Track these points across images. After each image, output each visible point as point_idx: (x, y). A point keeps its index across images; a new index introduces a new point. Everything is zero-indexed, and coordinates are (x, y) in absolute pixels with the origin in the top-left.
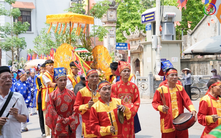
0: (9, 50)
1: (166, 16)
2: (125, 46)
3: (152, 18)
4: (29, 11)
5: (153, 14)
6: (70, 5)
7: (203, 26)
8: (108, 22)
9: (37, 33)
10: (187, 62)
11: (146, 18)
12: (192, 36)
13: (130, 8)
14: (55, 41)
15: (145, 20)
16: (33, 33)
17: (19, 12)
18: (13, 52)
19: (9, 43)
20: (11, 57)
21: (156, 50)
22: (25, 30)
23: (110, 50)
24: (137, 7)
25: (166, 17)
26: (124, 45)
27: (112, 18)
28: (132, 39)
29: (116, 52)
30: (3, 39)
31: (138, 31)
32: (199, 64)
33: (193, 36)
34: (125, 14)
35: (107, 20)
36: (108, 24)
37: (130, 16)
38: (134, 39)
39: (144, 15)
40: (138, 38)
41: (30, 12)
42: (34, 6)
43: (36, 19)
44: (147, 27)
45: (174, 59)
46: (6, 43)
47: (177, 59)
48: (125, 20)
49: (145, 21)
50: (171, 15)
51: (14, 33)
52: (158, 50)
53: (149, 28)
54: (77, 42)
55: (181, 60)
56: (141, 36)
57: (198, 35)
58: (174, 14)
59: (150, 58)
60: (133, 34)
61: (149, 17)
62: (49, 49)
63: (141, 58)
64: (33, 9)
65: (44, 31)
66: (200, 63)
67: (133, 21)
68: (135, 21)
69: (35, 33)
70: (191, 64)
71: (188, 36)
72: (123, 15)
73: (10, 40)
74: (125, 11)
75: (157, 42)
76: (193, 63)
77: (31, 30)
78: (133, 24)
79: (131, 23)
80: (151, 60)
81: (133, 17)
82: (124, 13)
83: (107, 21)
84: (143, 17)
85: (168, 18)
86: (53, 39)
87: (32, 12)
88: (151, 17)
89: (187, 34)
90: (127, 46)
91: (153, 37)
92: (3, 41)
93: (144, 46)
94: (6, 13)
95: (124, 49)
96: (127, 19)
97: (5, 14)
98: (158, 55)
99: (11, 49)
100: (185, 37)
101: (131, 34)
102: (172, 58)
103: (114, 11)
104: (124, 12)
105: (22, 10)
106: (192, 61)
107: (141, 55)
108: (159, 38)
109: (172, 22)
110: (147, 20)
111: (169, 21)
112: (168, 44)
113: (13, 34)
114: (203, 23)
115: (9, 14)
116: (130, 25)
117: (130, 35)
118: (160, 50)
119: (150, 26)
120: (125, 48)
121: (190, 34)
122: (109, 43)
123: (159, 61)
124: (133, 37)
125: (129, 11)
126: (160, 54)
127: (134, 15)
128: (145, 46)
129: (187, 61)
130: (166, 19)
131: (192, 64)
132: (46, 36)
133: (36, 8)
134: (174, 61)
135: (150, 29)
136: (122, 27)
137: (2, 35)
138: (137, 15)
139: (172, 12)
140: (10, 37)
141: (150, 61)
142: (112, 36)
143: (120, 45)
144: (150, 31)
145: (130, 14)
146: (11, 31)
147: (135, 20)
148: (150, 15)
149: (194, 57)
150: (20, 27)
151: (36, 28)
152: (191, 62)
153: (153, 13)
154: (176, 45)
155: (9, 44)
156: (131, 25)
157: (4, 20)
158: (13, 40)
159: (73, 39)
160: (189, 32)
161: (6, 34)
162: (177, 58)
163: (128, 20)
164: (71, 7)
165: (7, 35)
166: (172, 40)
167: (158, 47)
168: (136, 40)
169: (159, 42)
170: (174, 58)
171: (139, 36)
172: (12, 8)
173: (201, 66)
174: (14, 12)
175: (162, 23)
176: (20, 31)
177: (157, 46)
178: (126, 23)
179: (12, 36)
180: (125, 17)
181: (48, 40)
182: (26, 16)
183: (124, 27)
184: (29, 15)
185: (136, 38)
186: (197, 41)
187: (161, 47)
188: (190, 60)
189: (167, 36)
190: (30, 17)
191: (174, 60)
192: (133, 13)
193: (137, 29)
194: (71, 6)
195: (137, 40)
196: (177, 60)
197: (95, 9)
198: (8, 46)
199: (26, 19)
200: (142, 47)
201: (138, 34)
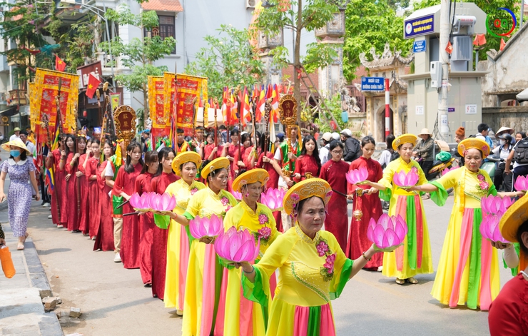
0: (138, 89)
1: (458, 23)
2: (379, 84)
3: (428, 27)
4: (172, 16)
5: (431, 20)
6: (245, 4)
7: (522, 42)
8: (328, 35)
9: (187, 56)
10: (493, 114)
11: (414, 27)
12: (497, 61)
13: (363, 10)
14: (224, 72)
15: (413, 30)
16: (179, 58)
17: (156, 17)
18: (145, 92)
19: (138, 77)
20: (143, 102)
21: (439, 90)
22: (167, 53)
23: (332, 90)
24: (376, 7)
25: (457, 25)
26: (378, 81)
27: (336, 27)
28: (377, 69)
29: (344, 93)
30: (128, 68)
31: (390, 53)
32: (518, 118)
33: (499, 64)
34: (354, 20)
35: (327, 31)
36: (328, 39)
37: (363, 24)
38: (382, 69)
39: (411, 22)
40: (390, 67)
41: (174, 17)
42: (182, 6)
43: (184, 31)
44: (416, 46)
45: (470, 108)
46: (134, 76)
47: (475, 108)
48: (355, 32)
49: (413, 33)
50: (467, 20)
51: (146, 57)
52: (444, 90)
53: (421, 47)
54: (265, 74)
55: (483, 109)
56: (396, 63)
57: (509, 60)
58: (473, 18)
59: (423, 106)
60: (380, 58)
61: (421, 25)
62: (213, 87)
63: (396, 105)
64: (178, 12)
65: (203, 54)
66: (521, 116)
67: (369, 34)
68: (373, 34)
69: (182, 57)
70: (502, 119)
71: (489, 63)
72: (350, 22)
73: (141, 70)
74: (354, 14)
75: (442, 76)
76: (506, 116)
77: (174, 52)
78: (370, 39)
79: (366, 37)
80: (423, 110)
81: (368, 26)
82: (352, 19)
83: (326, 33)
84: (409, 25)
85: (461, 26)
86: (219, 68)
87: (176, 18)
88: (426, 25)
89: (486, 59)
90: (383, 84)
91: (433, 65)
92: (126, 72)
93: (410, 82)
94: (134, 20)
95: (377, 89)
96: (358, 29)
97: (130, 23)
98: (443, 102)
99: (141, 88)
100: (483, 65)
101: (376, 60)
102: (467, 106)
103: (340, 15)
104: (353, 17)
105: (161, 14)
106: (504, 113)
107: (395, 99)
108: (445, 67)
109: (467, 35)
110: (416, 30)
111: (462, 33)
112: (459, 78)
113: (145, 60)
114: (521, 37)
115: (137, 22)
116: (363, 42)
117: (374, 61)
118: (447, 92)
119: (424, 44)
120: (380, 87)
121: (494, 57)
122: (330, 77)
123: (444, 112)
124: (381, 66)
125: (362, 15)
126: (446, 99)
127: (370, 21)
128: (412, 84)
129: (494, 111)
130: (456, 30)
131: (504, 117)
132: (207, 64)
133: (184, 10)
134: (469, 112)
135: (423, 49)
136: (349, 46)
137: (126, 60)
138: (377, 21)
139: (469, 15)
140: (139, 64)
141: (423, 113)
142: (335, 63)
143: (370, 81)
144: (424, 53)
145: (363, 21)
146: (141, 53)
147: (373, 31)
148: (424, 22)
149: (500, 104)
150: (159, 46)
151: (185, 47)
152: (501, 115)
153: (432, 16)
154: (475, 80)
155: (139, 79)
156: (366, 42)
157: (127, 32)
158: (147, 71)
159: (259, 68)
160: (491, 55)
161: (133, 60)
162: (475, 105)
163: (359, 32)
164: (248, 8)
165: (134, 62)
166: (466, 72)
167: (444, 85)
168: (385, 70)
169: (445, 76)
170: (470, 105)
171: (393, 63)
172: (141, 10)
173: (523, 122)
174: (147, 19)
175: (451, 36)
176: (157, 54)
177: (442, 83)
178: (357, 38)
179: (144, 63)
180: (355, 26)
181: (210, 70)
182: (167, 26)
183: (353, 46)
184: (171, 23)
185: (386, 68)
186: (508, 72)
187: (449, 84)
188: (501, 111)
189: (457, 63)
190: (174, 26)
191: (469, 110)
192: (369, 19)
193: (388, 49)
194: (248, 6)
195: (387, 71)
196: (476, 111)
197: (314, 9)
198: (138, 81)
199: (167, 30)
200: (398, 84)
201: (391, 59)
